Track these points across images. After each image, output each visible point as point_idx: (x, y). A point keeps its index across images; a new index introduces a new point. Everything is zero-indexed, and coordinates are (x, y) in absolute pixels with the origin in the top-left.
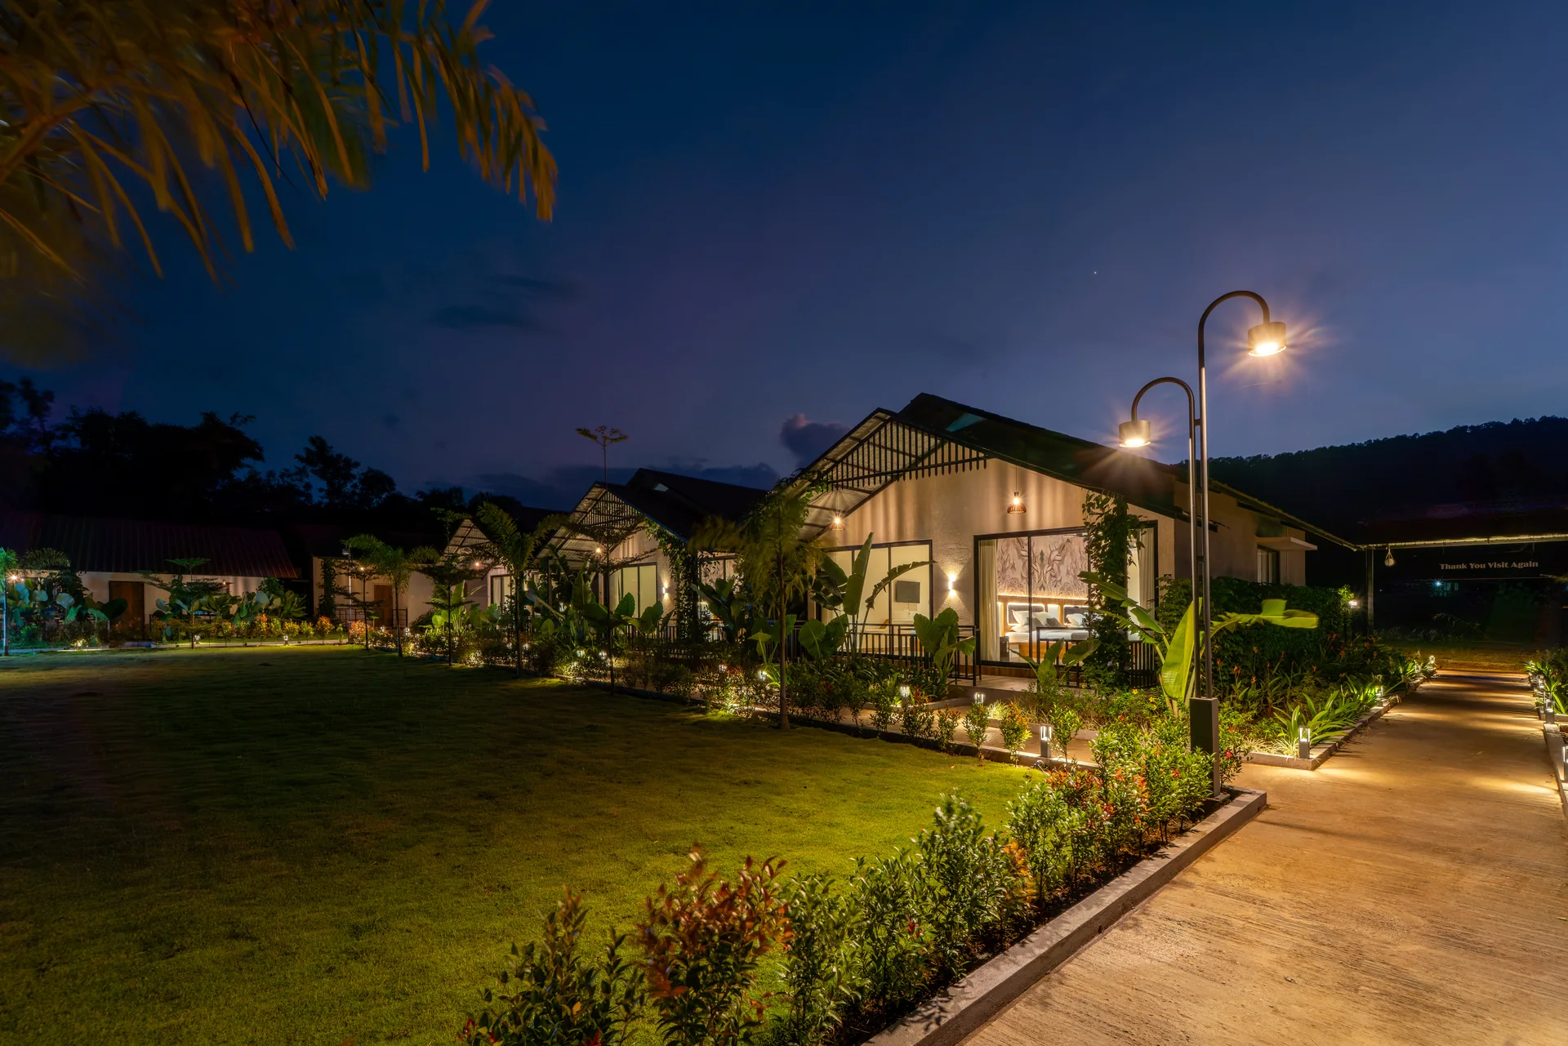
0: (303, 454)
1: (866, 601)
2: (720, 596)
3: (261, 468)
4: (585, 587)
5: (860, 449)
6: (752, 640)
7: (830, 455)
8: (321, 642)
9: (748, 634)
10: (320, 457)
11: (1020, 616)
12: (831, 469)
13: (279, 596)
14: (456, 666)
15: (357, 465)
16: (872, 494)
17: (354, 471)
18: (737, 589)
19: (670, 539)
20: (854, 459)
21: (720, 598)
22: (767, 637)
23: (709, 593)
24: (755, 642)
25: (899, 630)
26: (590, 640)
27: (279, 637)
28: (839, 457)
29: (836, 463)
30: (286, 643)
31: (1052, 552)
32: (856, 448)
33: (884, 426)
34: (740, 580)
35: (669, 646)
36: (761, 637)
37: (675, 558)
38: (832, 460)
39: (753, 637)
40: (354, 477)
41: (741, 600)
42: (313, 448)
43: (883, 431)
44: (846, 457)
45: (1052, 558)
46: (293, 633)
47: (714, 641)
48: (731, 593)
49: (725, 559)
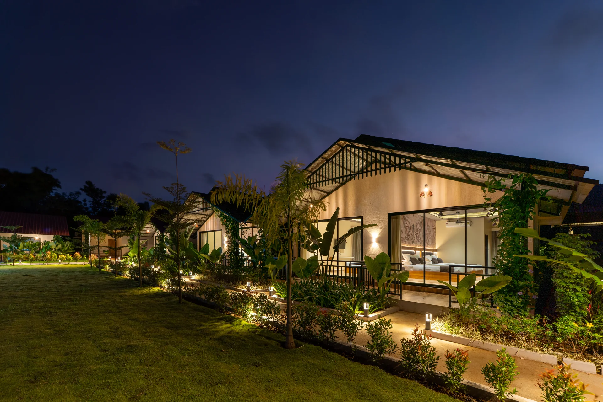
0: (83, 188)
1: (333, 248)
2: (250, 245)
3: (60, 191)
4: (186, 240)
5: (327, 165)
6: (266, 268)
7: (310, 169)
8: (76, 263)
9: (263, 264)
10: (90, 189)
11: (407, 257)
12: (310, 177)
13: (61, 243)
14: (119, 277)
15: (105, 192)
16: (329, 193)
17: (104, 195)
18: (258, 241)
19: (225, 217)
20: (322, 172)
21: (249, 245)
22: (274, 266)
23: (244, 243)
24: (267, 269)
25: (350, 264)
26: (186, 265)
27: (57, 261)
28: (314, 170)
29: (313, 174)
30: (60, 263)
31: (417, 225)
32: (325, 164)
33: (342, 150)
34: (259, 237)
35: (224, 268)
36: (270, 266)
37: (228, 226)
38: (311, 172)
39: (266, 266)
40: (104, 197)
41: (260, 247)
42: (87, 185)
43: (341, 154)
44: (319, 169)
45: (417, 228)
46: (63, 259)
47: (246, 267)
48: (255, 243)
49: (253, 228)
